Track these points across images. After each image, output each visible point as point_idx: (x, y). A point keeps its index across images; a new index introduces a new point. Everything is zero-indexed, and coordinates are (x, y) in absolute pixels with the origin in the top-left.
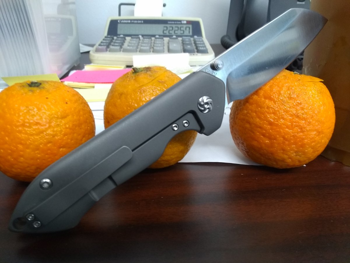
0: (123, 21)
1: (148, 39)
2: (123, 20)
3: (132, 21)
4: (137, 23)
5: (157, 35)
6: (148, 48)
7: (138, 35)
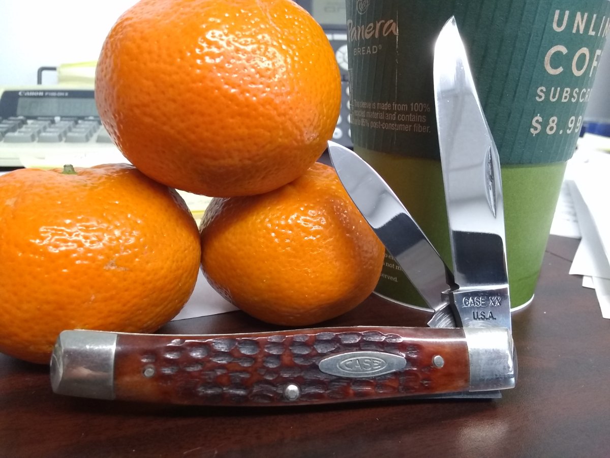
0: (28, 94)
2: (29, 91)
3: (46, 94)
4: (57, 97)
5: (92, 116)
6: (56, 135)
7: (54, 117)
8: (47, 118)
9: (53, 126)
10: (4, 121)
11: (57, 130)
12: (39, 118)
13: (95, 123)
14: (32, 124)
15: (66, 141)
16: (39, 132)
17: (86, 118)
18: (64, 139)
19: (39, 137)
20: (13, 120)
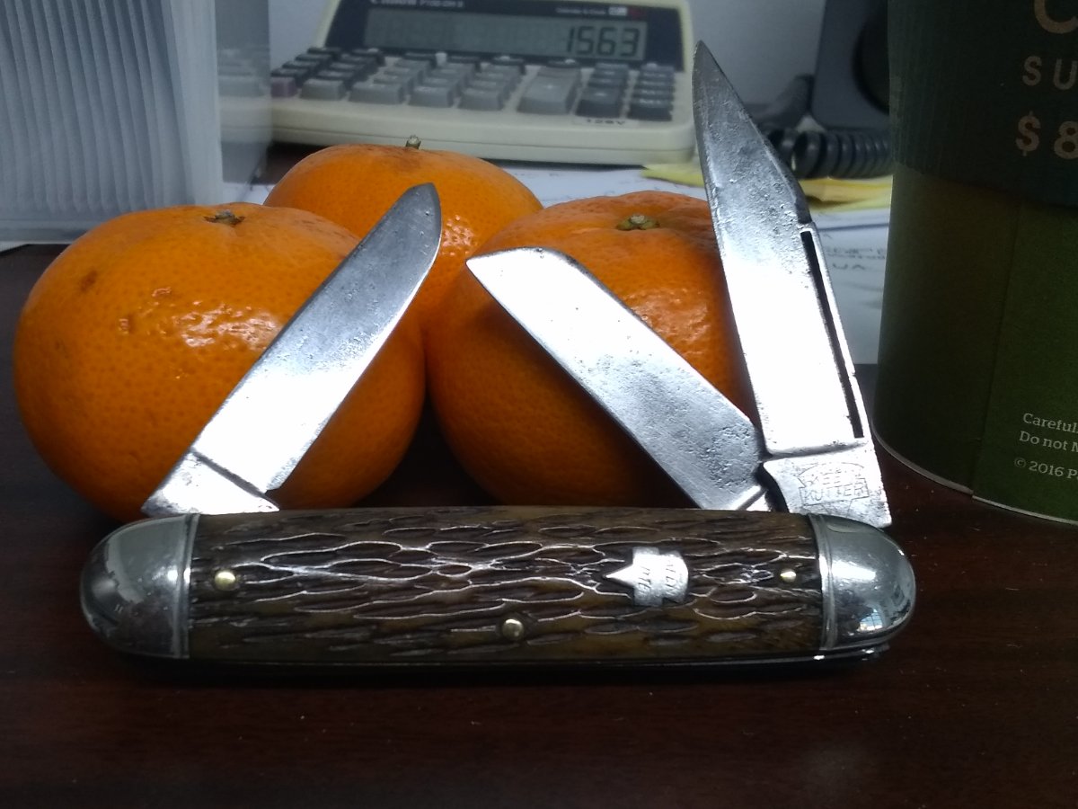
1: (461, 65)
5: (506, 54)
6: (443, 92)
7: (434, 51)
8: (424, 55)
9: (434, 72)
10: (345, 56)
11: (444, 81)
12: (409, 54)
13: (515, 70)
14: (397, 65)
15: (461, 106)
16: (411, 85)
17: (496, 59)
18: (457, 101)
19: (412, 93)
20: (363, 55)
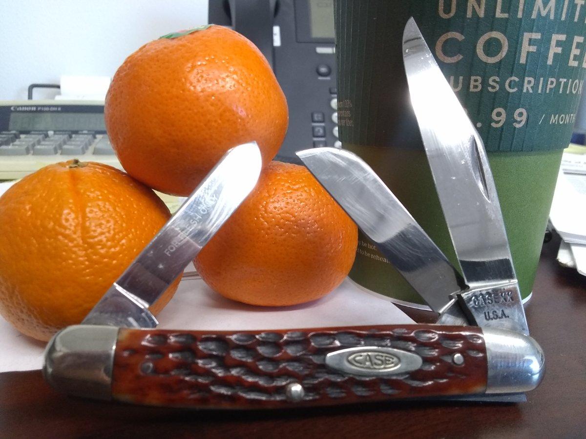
0: (20, 109)
1: (61, 136)
3: (39, 109)
4: (50, 111)
5: (85, 130)
6: (51, 147)
7: (47, 131)
8: (41, 133)
9: (47, 139)
11: (53, 143)
12: (33, 132)
14: (25, 137)
16: (34, 145)
17: (80, 132)
18: (59, 151)
19: (33, 150)
20: (6, 134)
